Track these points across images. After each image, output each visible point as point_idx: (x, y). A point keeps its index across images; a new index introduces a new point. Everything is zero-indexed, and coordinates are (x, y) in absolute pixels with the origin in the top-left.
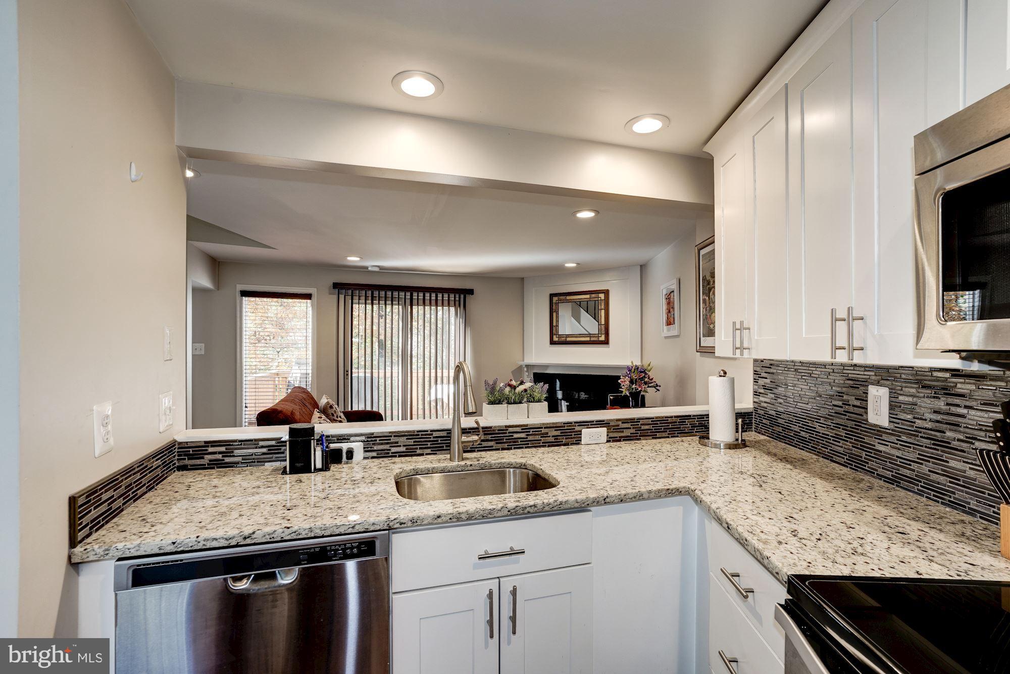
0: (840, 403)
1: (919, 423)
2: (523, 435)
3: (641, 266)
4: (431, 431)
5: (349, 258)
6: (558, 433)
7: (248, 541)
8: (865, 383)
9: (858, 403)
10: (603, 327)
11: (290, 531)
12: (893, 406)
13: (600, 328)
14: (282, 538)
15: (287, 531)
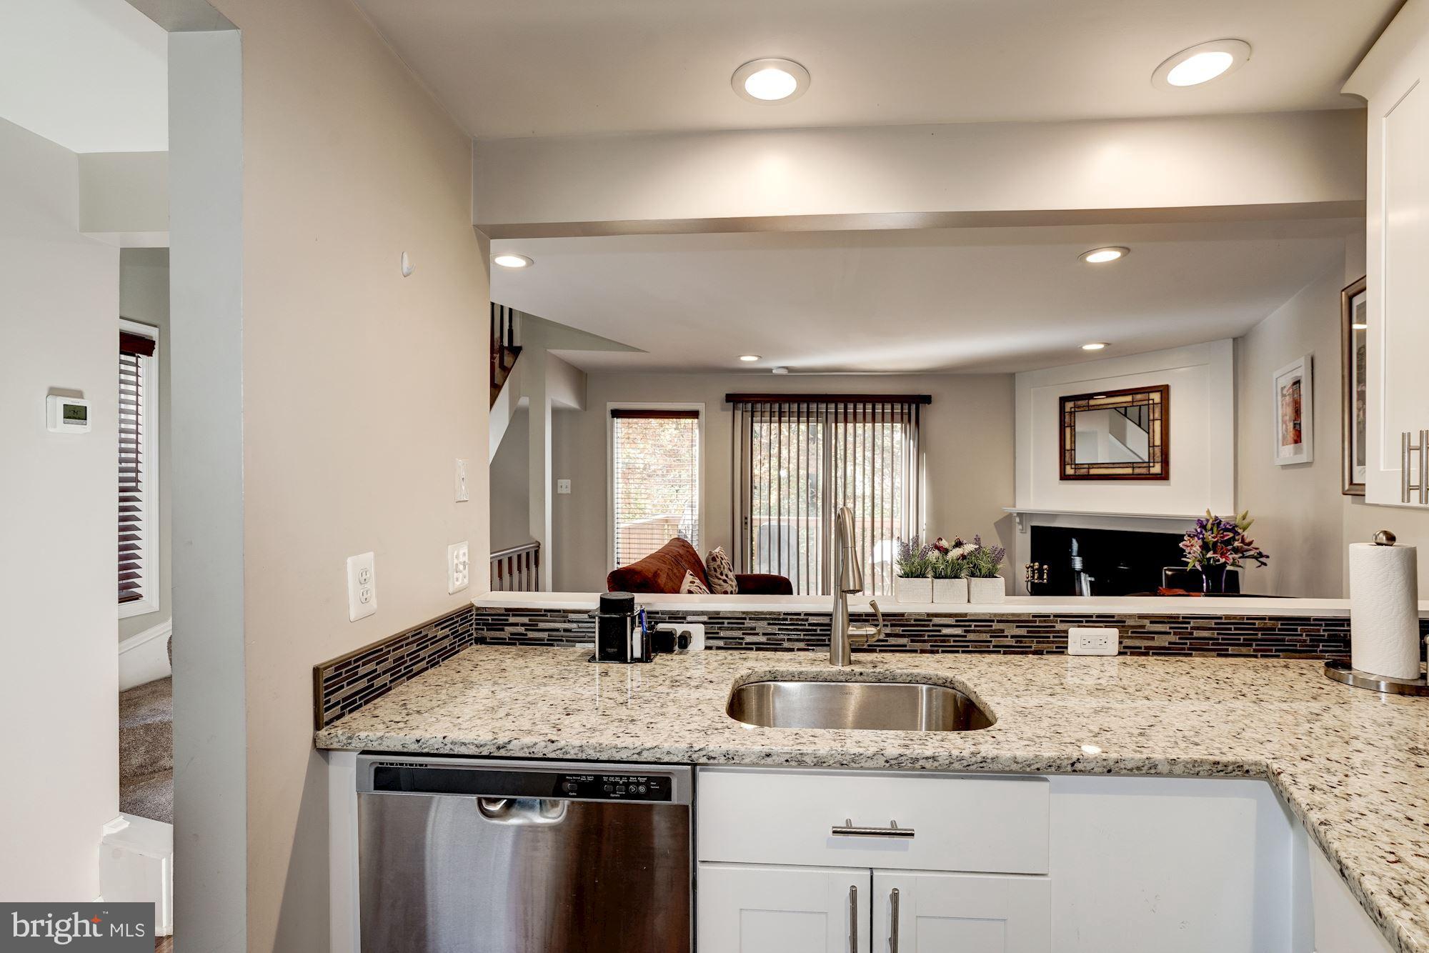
2: (958, 631)
3: (1235, 339)
4: (806, 614)
5: (744, 358)
6: (1023, 632)
7: (503, 753)
10: (1158, 451)
11: (554, 746)
13: (1151, 451)
14: (544, 754)
15: (552, 747)
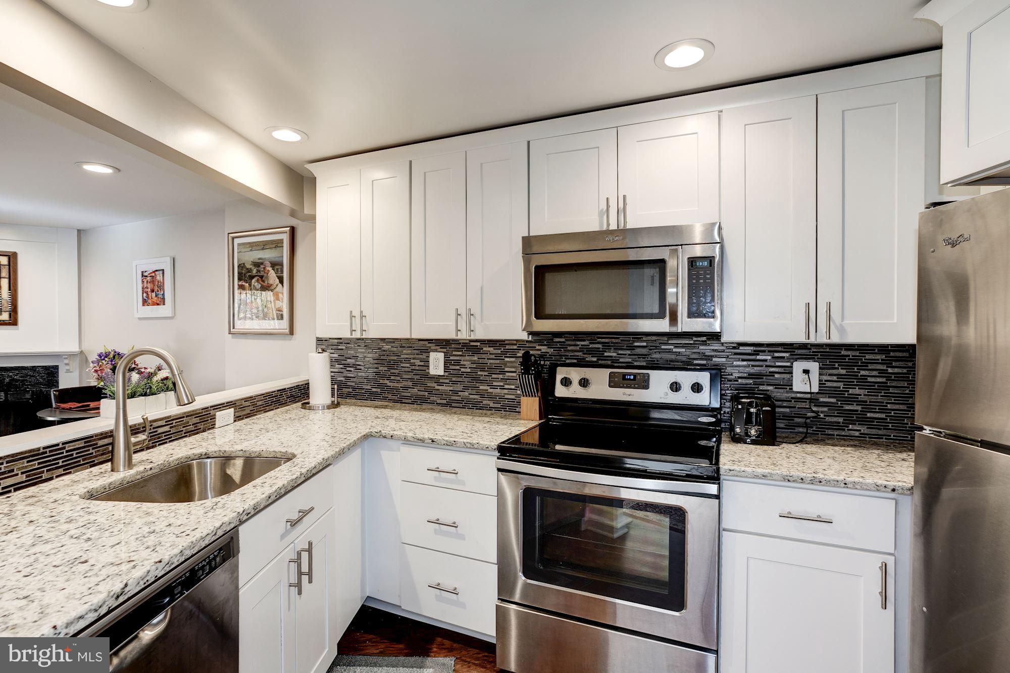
0: (408, 365)
1: (463, 370)
3: (79, 232)
7: (121, 599)
8: (427, 351)
9: (422, 364)
11: (163, 564)
12: (447, 363)
14: (156, 576)
15: (160, 566)
